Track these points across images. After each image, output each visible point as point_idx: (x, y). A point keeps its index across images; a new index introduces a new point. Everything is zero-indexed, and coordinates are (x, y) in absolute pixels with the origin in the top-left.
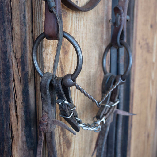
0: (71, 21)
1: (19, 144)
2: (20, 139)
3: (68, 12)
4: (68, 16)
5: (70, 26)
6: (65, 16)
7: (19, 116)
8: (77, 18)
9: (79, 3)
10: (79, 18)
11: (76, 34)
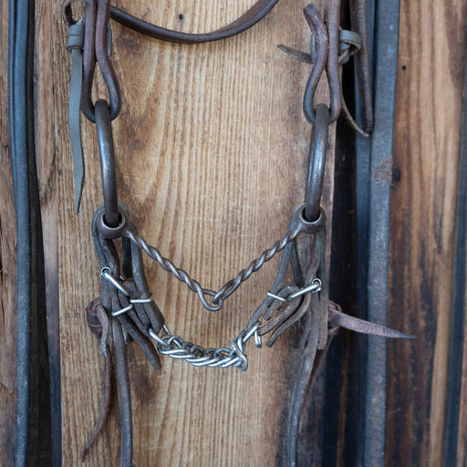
0: (155, 65)
1: (5, 341)
2: (8, 331)
3: (143, 44)
4: (146, 53)
5: (152, 78)
6: (134, 54)
7: (6, 275)
8: (180, 58)
9: (187, 19)
10: (188, 59)
11: (176, 101)
